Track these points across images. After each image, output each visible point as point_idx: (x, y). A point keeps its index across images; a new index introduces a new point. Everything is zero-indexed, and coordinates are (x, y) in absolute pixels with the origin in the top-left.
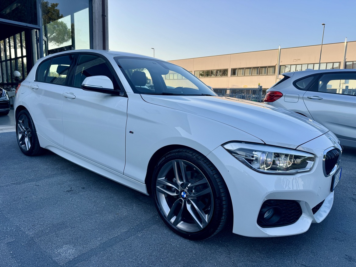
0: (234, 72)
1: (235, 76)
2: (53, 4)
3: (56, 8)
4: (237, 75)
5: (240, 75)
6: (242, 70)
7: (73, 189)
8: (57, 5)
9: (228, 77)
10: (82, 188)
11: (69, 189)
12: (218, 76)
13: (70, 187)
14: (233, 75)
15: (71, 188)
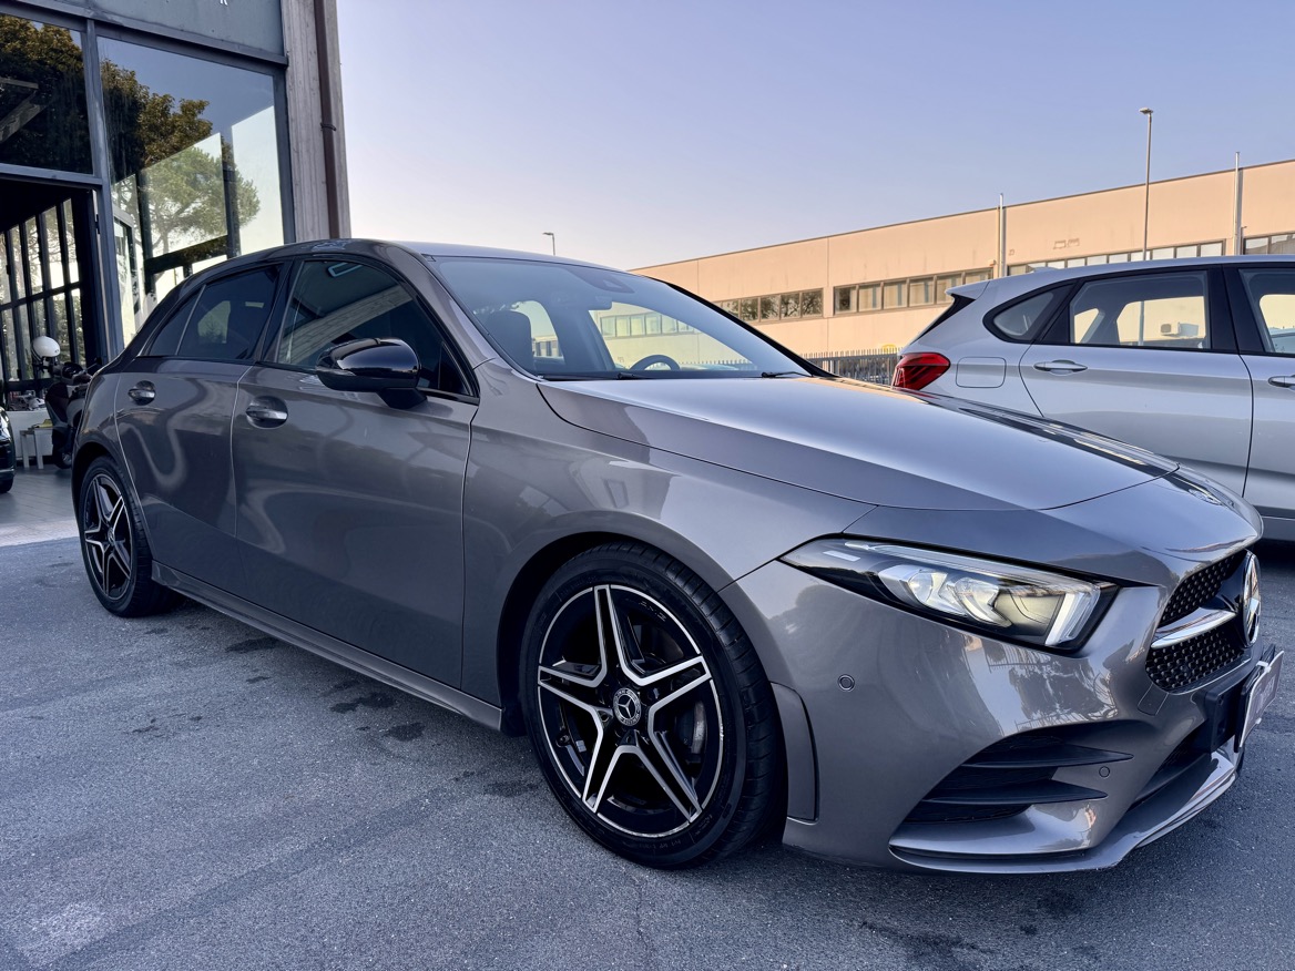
0: (844, 299)
1: (847, 312)
2: (191, 103)
3: (199, 117)
4: (855, 310)
5: (866, 307)
6: (870, 290)
7: (158, 723)
8: (201, 106)
9: (822, 317)
10: (192, 719)
11: (146, 723)
12: (792, 317)
13: (151, 718)
14: (841, 309)
15: (153, 721)
